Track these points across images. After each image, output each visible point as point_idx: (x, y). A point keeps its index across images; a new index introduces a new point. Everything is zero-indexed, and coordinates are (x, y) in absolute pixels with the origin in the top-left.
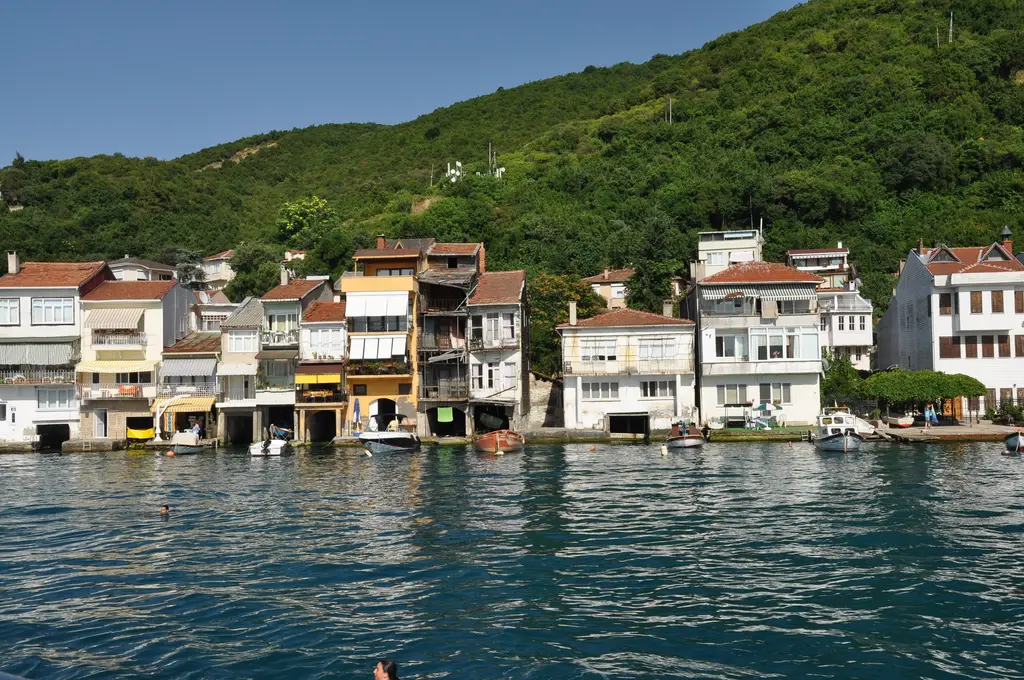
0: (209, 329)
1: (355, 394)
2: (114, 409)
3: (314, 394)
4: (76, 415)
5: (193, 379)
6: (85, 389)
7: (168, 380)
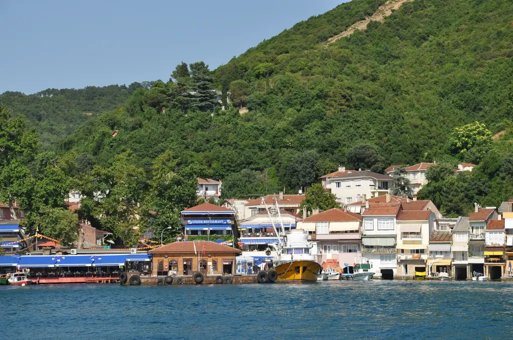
0: (442, 229)
1: (509, 260)
2: (410, 264)
3: (492, 259)
4: (396, 266)
5: (441, 253)
6: (398, 255)
7: (431, 252)
